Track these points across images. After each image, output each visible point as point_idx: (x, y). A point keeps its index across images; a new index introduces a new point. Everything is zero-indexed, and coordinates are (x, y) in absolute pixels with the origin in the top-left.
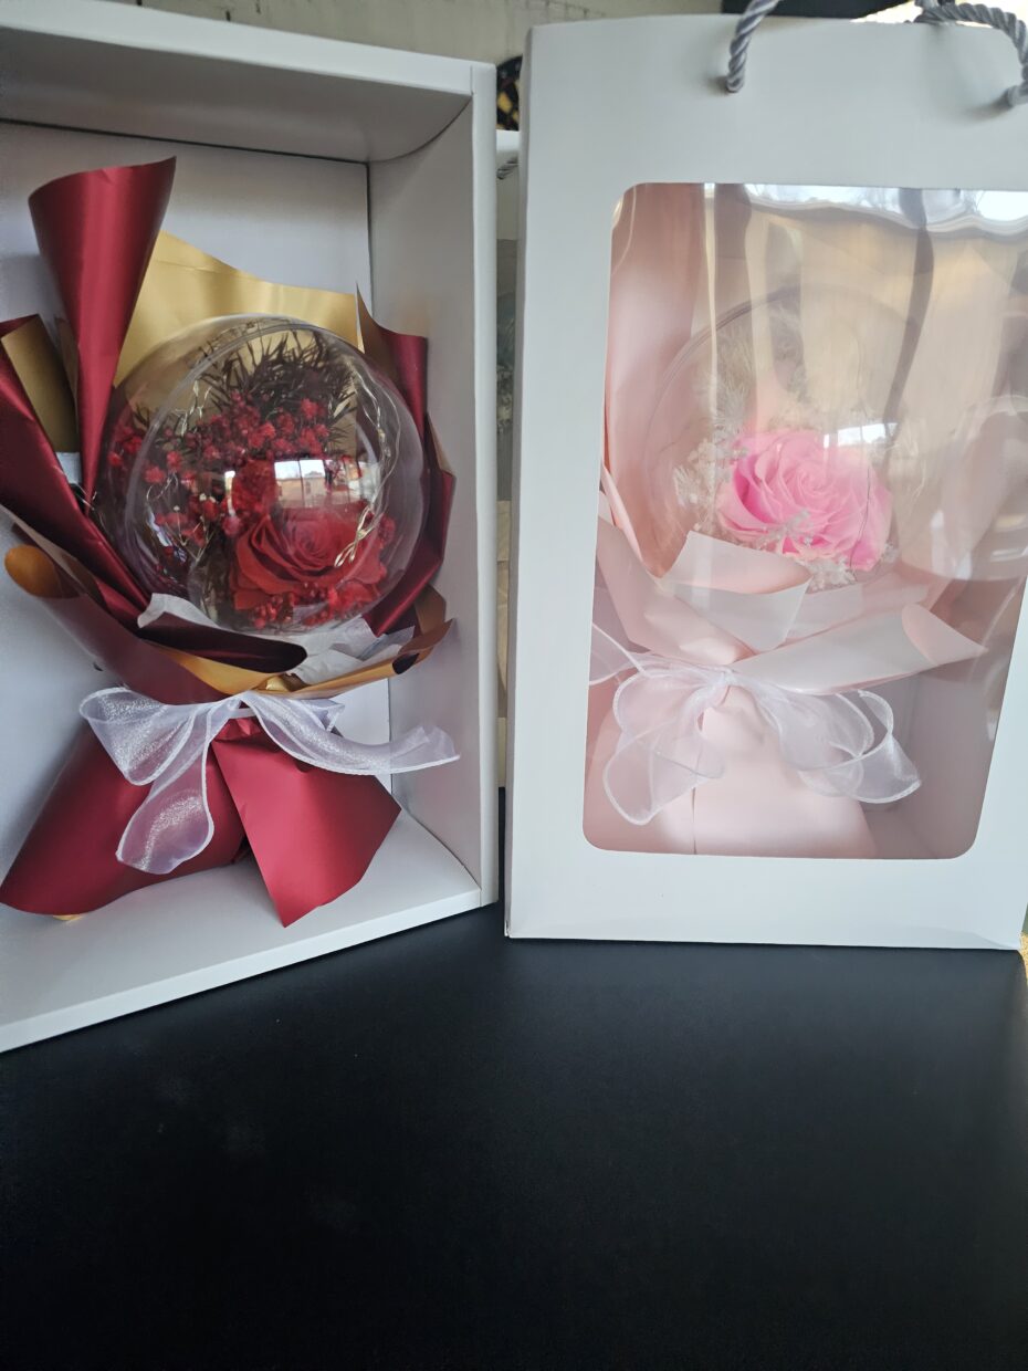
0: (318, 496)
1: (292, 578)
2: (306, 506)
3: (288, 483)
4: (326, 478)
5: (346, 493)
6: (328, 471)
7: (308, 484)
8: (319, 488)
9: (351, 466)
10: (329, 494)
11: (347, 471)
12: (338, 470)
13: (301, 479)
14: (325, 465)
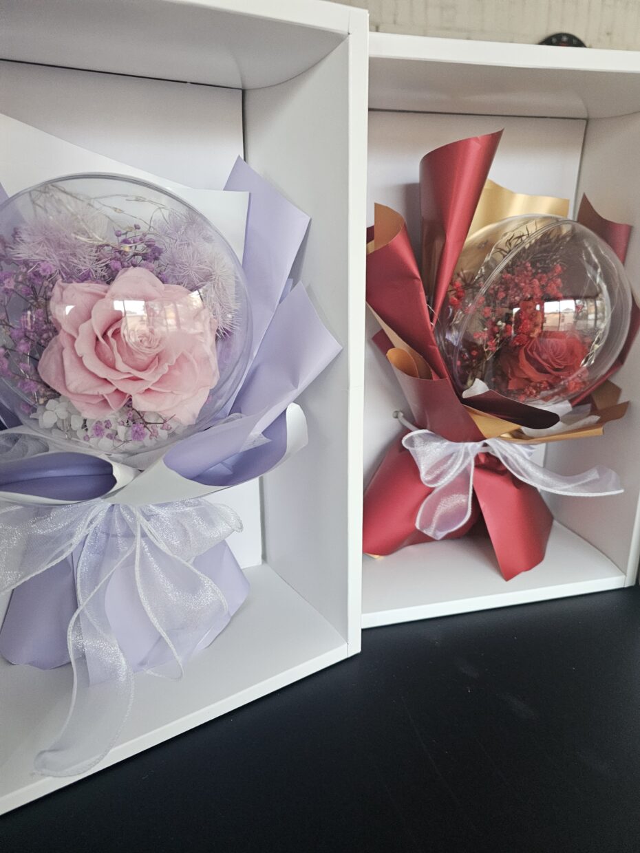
0: (569, 323)
1: (546, 372)
2: (560, 330)
3: (551, 315)
4: (575, 312)
5: (585, 321)
6: (577, 307)
7: (563, 317)
8: (569, 319)
9: (591, 304)
10: (575, 322)
11: (589, 306)
12: (583, 306)
13: (560, 313)
14: (576, 304)
